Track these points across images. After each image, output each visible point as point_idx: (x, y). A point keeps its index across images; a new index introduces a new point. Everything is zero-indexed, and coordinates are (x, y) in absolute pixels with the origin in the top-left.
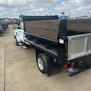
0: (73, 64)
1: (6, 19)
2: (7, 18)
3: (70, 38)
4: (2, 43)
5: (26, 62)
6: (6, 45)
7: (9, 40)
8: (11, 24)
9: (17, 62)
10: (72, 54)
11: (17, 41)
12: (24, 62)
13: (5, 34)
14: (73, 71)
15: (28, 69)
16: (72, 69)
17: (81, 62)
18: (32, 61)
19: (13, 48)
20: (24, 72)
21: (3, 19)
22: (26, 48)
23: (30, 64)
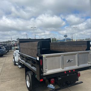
0: (53, 81)
1: (12, 41)
2: (14, 41)
3: (44, 56)
4: (2, 63)
5: (18, 80)
6: (4, 65)
7: (9, 60)
8: (17, 46)
9: (9, 81)
10: (47, 70)
11: (15, 61)
12: (16, 80)
13: (8, 55)
14: (54, 87)
15: (17, 87)
16: (53, 85)
17: (61, 79)
18: (23, 80)
19: (10, 68)
20: (13, 89)
21: (10, 41)
22: (21, 67)
23: (21, 82)
